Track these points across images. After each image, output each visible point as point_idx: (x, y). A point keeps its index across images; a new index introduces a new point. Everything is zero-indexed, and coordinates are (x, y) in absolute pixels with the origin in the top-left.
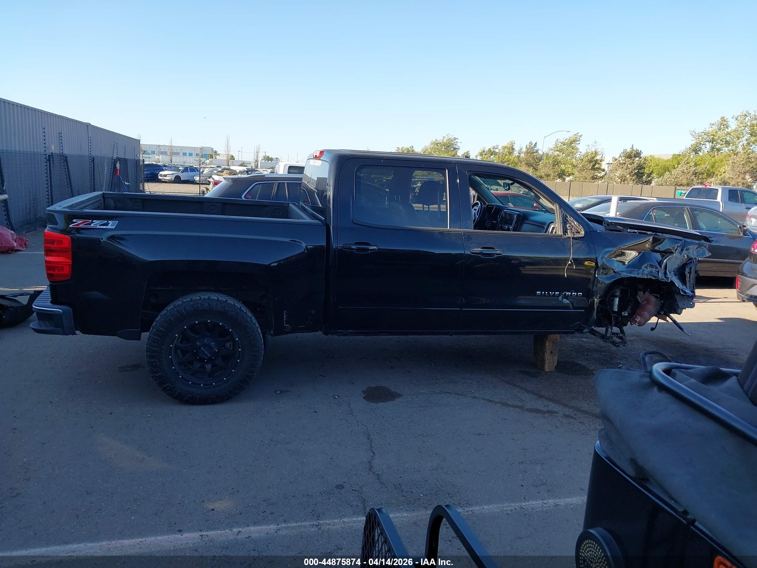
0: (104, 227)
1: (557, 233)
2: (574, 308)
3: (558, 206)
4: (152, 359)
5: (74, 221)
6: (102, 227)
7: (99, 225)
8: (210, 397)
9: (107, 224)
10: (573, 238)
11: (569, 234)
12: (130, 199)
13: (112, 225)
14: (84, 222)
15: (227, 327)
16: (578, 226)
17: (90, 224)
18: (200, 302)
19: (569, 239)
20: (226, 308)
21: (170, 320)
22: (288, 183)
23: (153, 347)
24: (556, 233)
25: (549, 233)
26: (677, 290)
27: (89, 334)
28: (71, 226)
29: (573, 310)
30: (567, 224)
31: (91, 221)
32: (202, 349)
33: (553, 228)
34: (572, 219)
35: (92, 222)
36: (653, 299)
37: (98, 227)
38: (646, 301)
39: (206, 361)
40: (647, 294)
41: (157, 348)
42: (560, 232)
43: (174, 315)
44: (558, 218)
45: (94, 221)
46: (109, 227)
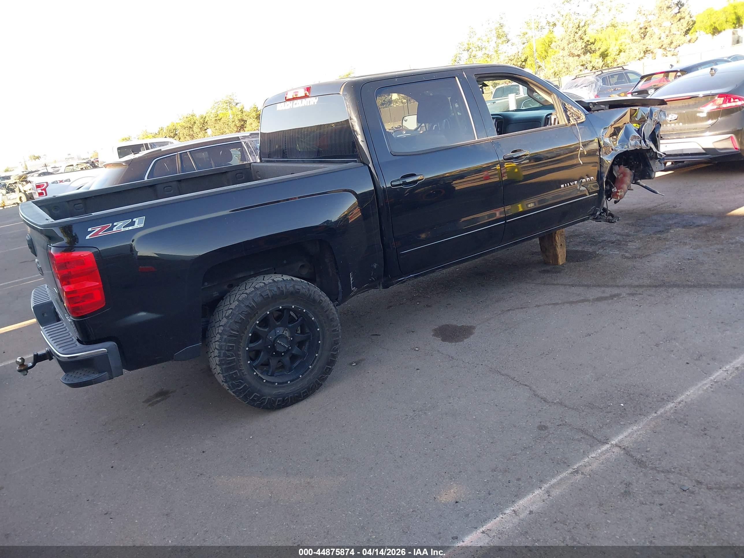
0: (131, 228)
1: (561, 123)
2: (590, 194)
3: (555, 96)
4: (231, 371)
5: (90, 229)
6: (127, 229)
7: (123, 227)
8: (302, 392)
9: (133, 224)
10: (578, 124)
11: (573, 122)
12: (68, 202)
13: (139, 223)
14: (103, 228)
15: (300, 308)
16: (577, 111)
17: (111, 229)
18: (268, 288)
19: (573, 127)
20: (297, 287)
21: (241, 318)
22: (191, 152)
23: (229, 357)
24: (558, 123)
25: (551, 124)
26: (655, 154)
27: (141, 368)
28: (88, 237)
29: (590, 196)
30: (567, 112)
31: (111, 224)
32: (278, 341)
33: (555, 119)
34: (570, 106)
35: (113, 226)
36: (628, 170)
37: (123, 230)
38: (622, 175)
39: (283, 354)
40: (622, 166)
41: (233, 356)
42: (563, 121)
43: (244, 313)
44: (559, 108)
45: (115, 224)
46: (136, 226)
